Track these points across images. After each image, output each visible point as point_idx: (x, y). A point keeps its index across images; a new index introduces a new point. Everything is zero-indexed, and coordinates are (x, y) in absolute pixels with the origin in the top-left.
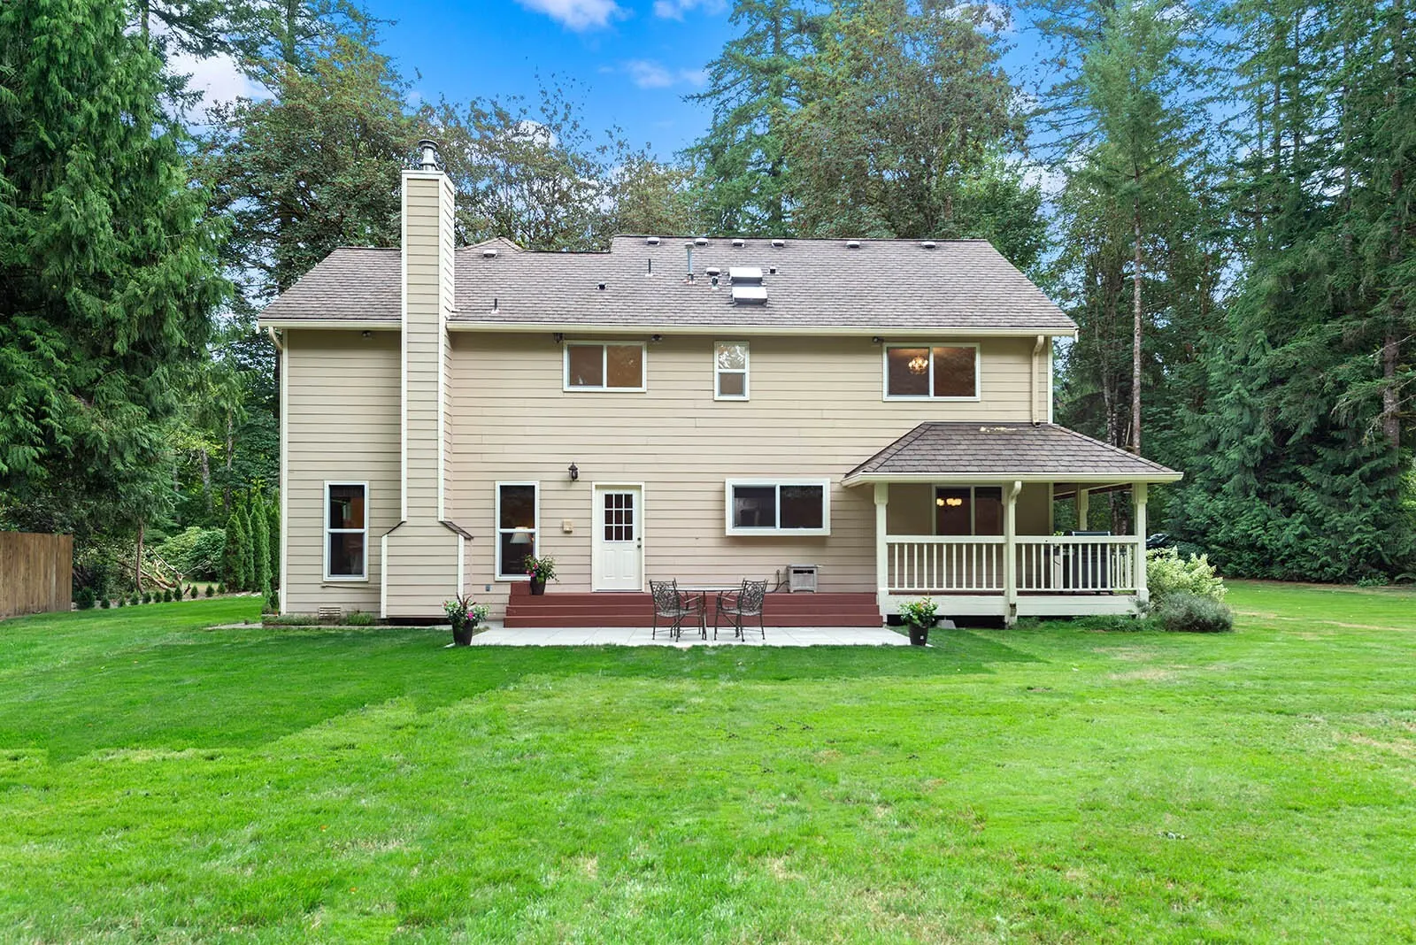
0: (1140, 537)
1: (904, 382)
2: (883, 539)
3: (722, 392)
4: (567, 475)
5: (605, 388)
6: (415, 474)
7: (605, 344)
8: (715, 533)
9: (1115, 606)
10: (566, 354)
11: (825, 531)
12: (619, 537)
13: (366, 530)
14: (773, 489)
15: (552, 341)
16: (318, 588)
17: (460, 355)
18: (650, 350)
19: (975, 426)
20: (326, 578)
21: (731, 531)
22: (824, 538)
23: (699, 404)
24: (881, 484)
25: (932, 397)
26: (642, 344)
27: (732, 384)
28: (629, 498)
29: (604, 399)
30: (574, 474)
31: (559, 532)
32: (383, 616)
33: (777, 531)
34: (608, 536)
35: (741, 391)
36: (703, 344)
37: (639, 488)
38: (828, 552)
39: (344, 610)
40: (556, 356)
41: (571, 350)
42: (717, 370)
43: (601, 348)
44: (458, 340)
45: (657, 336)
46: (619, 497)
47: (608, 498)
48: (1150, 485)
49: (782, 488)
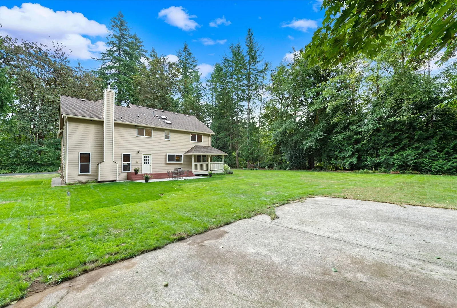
0: (223, 162)
1: (193, 139)
2: (193, 163)
3: (166, 139)
4: (137, 152)
5: (145, 136)
6: (107, 151)
7: (145, 128)
8: (164, 163)
9: (221, 172)
10: (137, 130)
11: (182, 162)
12: (147, 164)
13: (90, 163)
14: (174, 155)
15: (135, 127)
16: (77, 176)
17: (117, 128)
18: (154, 130)
19: (202, 146)
20: (79, 173)
21: (168, 162)
22: (181, 163)
23: (162, 140)
24: (193, 155)
25: (197, 142)
26: (152, 129)
27: (167, 137)
28: (149, 156)
29: (144, 138)
30: (139, 152)
31: (135, 163)
32: (99, 181)
33: (175, 162)
34: (145, 163)
35: (169, 139)
36: (163, 130)
37: (151, 155)
38: (182, 165)
39: (84, 181)
40: (135, 130)
41: (138, 129)
42: (165, 135)
43: (144, 129)
44: (116, 125)
45: (155, 128)
46: (147, 156)
47: (145, 157)
48: (224, 156)
49: (176, 155)
